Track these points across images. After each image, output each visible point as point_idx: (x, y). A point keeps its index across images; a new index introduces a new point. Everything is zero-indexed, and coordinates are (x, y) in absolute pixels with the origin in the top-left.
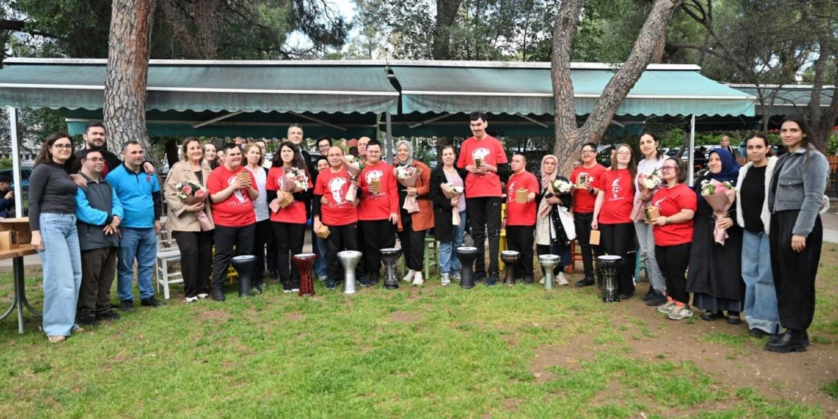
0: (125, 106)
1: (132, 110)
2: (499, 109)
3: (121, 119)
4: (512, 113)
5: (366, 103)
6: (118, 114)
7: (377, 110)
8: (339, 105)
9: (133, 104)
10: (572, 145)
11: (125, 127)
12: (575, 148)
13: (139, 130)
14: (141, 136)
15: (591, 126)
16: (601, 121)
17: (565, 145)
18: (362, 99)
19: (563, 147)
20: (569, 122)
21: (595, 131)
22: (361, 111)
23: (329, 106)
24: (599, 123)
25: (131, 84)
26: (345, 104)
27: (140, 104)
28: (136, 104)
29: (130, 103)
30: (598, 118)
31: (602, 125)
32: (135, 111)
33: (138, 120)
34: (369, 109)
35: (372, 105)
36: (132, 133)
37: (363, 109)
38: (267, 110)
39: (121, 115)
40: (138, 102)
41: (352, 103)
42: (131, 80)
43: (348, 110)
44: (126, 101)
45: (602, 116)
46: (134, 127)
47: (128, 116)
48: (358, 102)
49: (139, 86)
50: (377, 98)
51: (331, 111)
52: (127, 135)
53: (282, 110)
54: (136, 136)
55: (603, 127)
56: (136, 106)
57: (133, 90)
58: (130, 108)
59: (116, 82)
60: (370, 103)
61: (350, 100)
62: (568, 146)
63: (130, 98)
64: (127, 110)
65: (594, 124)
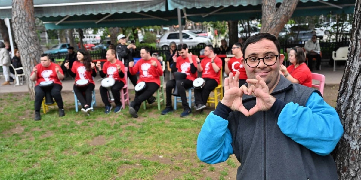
0: (19, 16)
1: (22, 18)
2: (228, 3)
3: (17, 23)
4: (237, 5)
5: (148, 6)
6: (16, 20)
7: (154, 9)
8: (132, 8)
9: (23, 14)
10: (270, 24)
11: (19, 27)
12: (271, 26)
13: (27, 28)
14: (28, 31)
15: (281, 11)
16: (288, 7)
17: (265, 25)
18: (145, 3)
19: (264, 26)
20: (270, 9)
21: (284, 14)
22: (145, 10)
23: (127, 9)
24: (286, 8)
25: (22, 4)
26: (136, 7)
27: (27, 14)
28: (24, 14)
29: (21, 14)
30: (286, 5)
31: (289, 10)
32: (24, 18)
33: (26, 23)
34: (149, 9)
35: (151, 6)
36: (23, 30)
37: (146, 9)
38: (96, 13)
39: (17, 21)
40: (26, 13)
41: (140, 6)
42: (22, 2)
43: (138, 11)
44: (19, 14)
45: (289, 4)
46: (24, 27)
47: (20, 21)
48: (143, 5)
49: (26, 5)
50: (153, 2)
51: (129, 11)
52: (20, 31)
53: (103, 12)
54: (25, 31)
55: (290, 11)
56: (25, 16)
57: (23, 7)
58: (21, 17)
59: (15, 4)
60: (149, 5)
61: (138, 4)
62: (267, 25)
63: (22, 12)
64: (20, 18)
65: (283, 9)
